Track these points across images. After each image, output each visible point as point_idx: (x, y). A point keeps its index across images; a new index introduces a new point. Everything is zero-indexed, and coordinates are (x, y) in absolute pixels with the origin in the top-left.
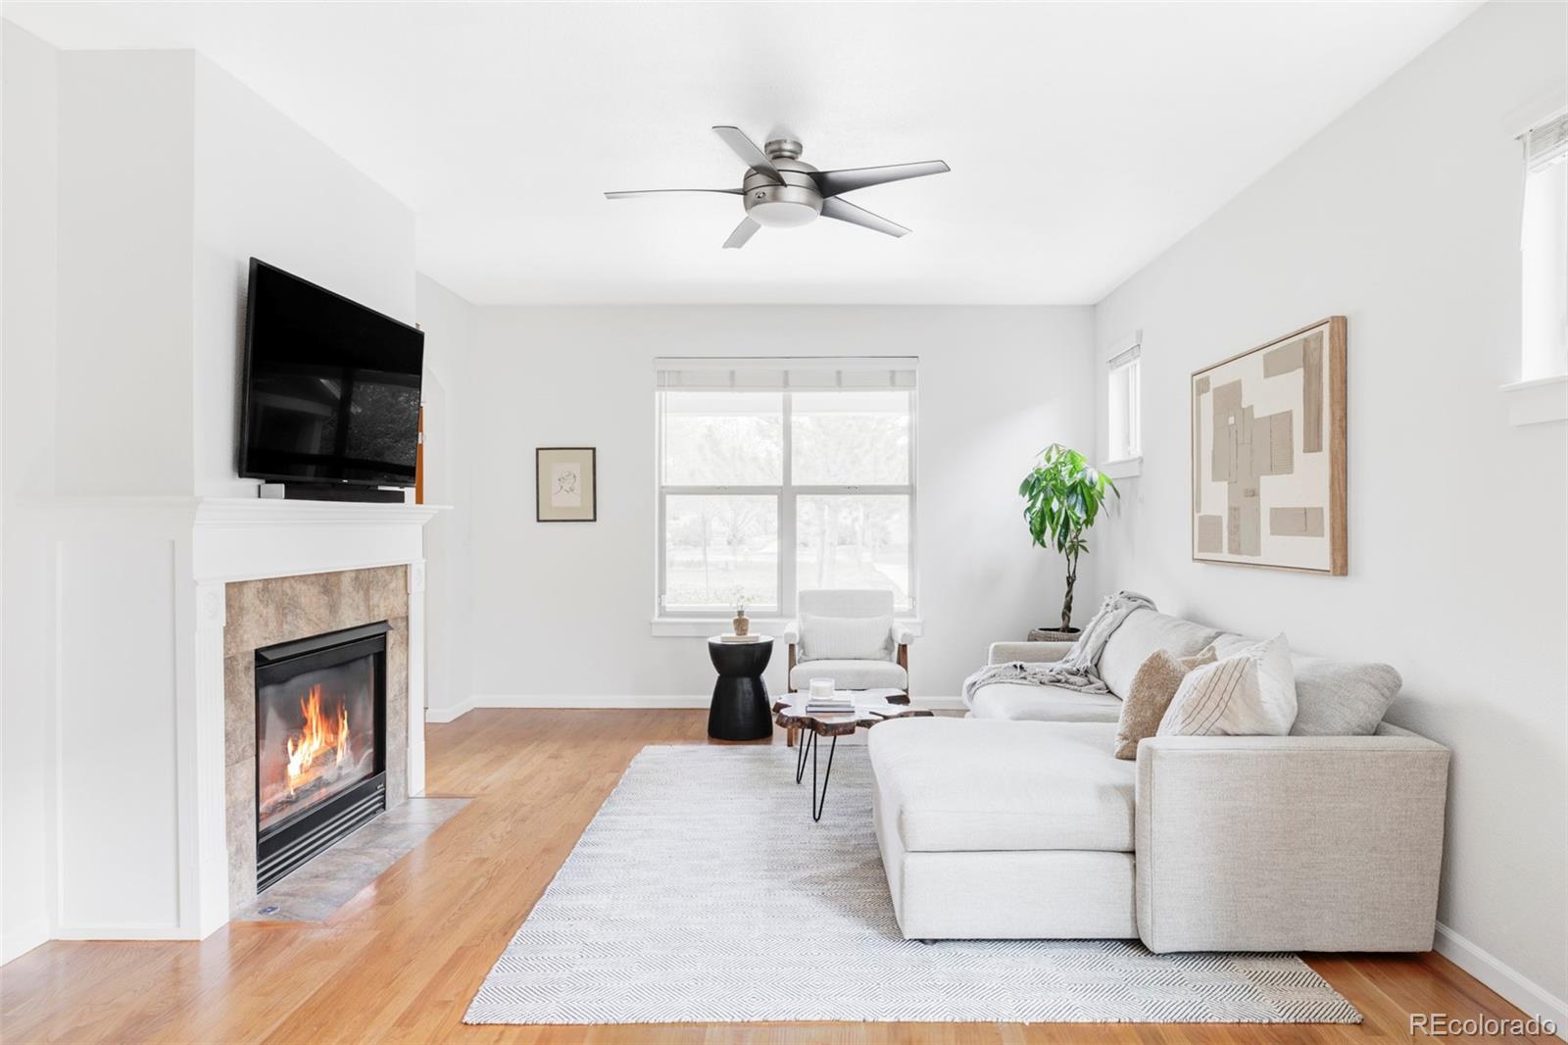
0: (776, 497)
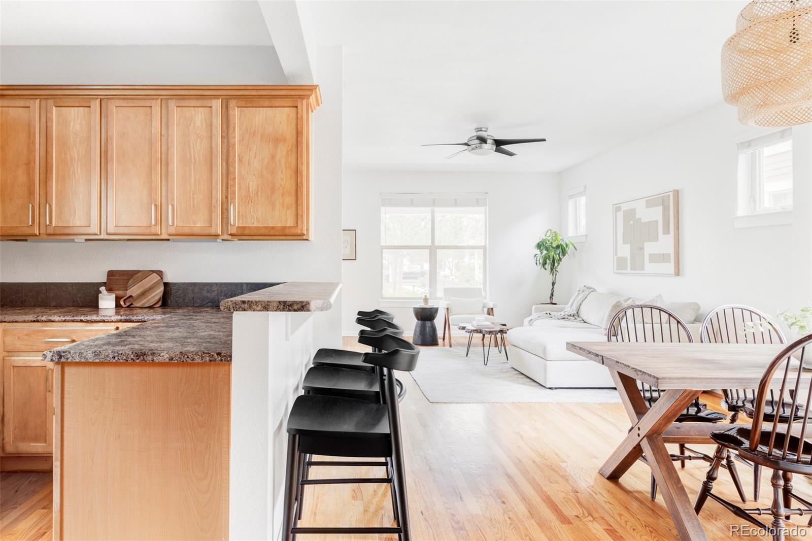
0: (428, 250)
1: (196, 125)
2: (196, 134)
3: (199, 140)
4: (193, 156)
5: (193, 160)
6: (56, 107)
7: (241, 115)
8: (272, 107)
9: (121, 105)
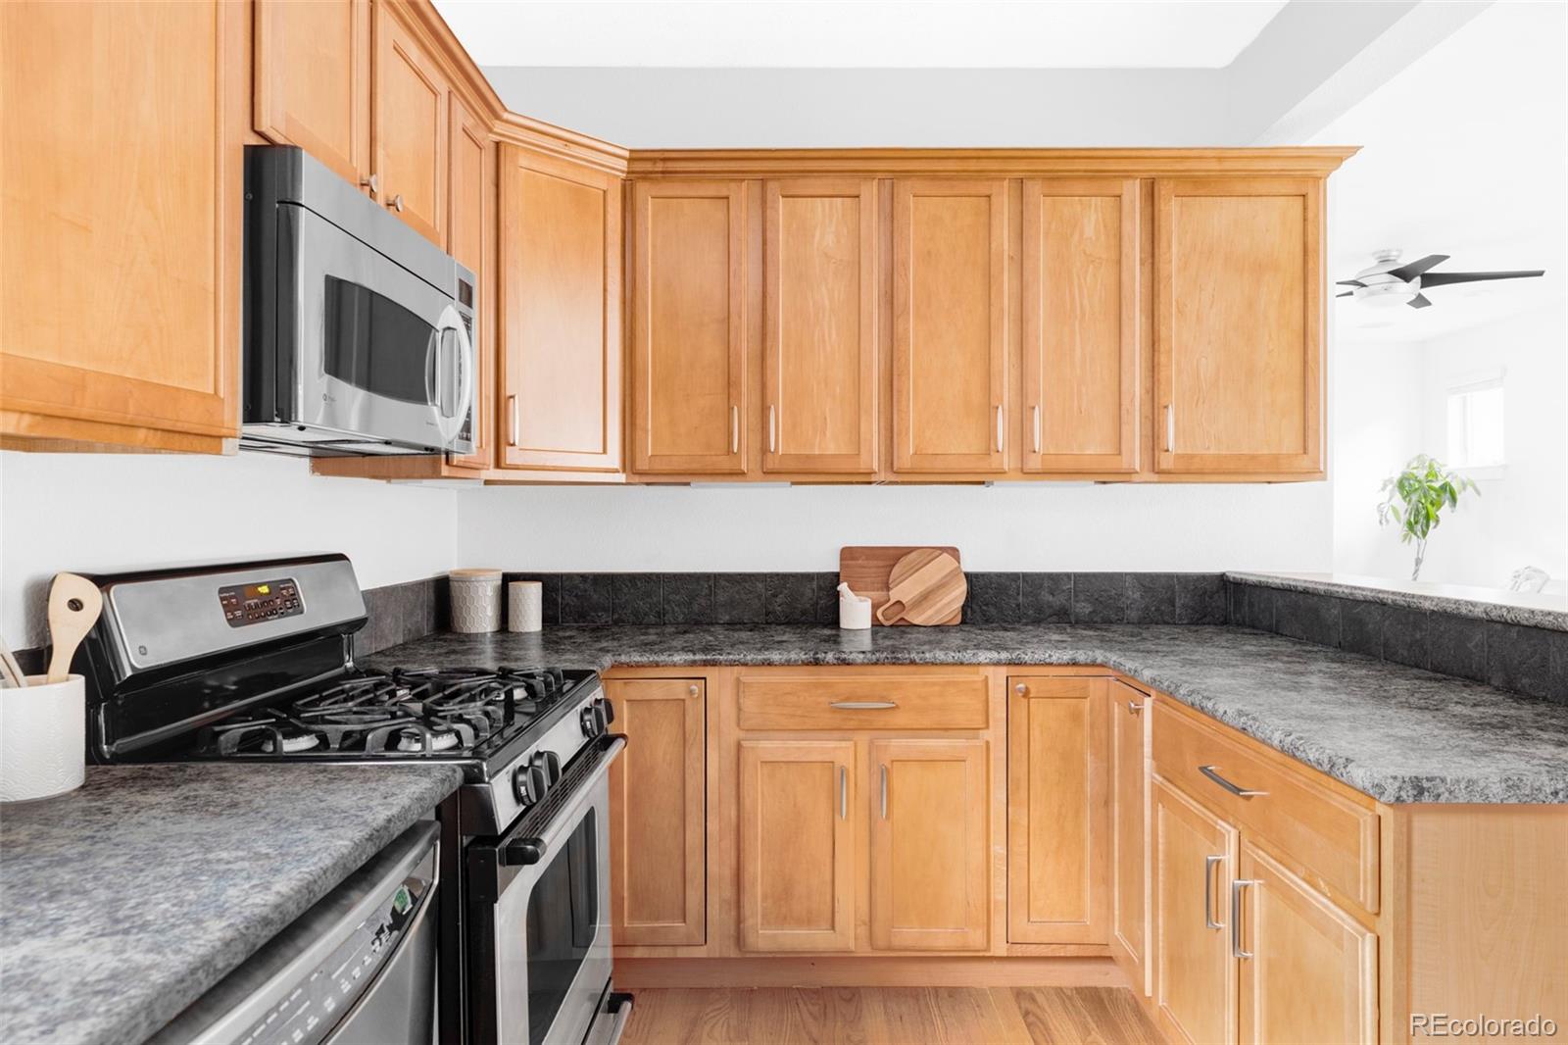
1: (1085, 237)
2: (1085, 253)
3: (1091, 266)
4: (1078, 305)
5: (1078, 312)
6: (783, 197)
7: (1181, 212)
8: (1250, 196)
9: (927, 193)
